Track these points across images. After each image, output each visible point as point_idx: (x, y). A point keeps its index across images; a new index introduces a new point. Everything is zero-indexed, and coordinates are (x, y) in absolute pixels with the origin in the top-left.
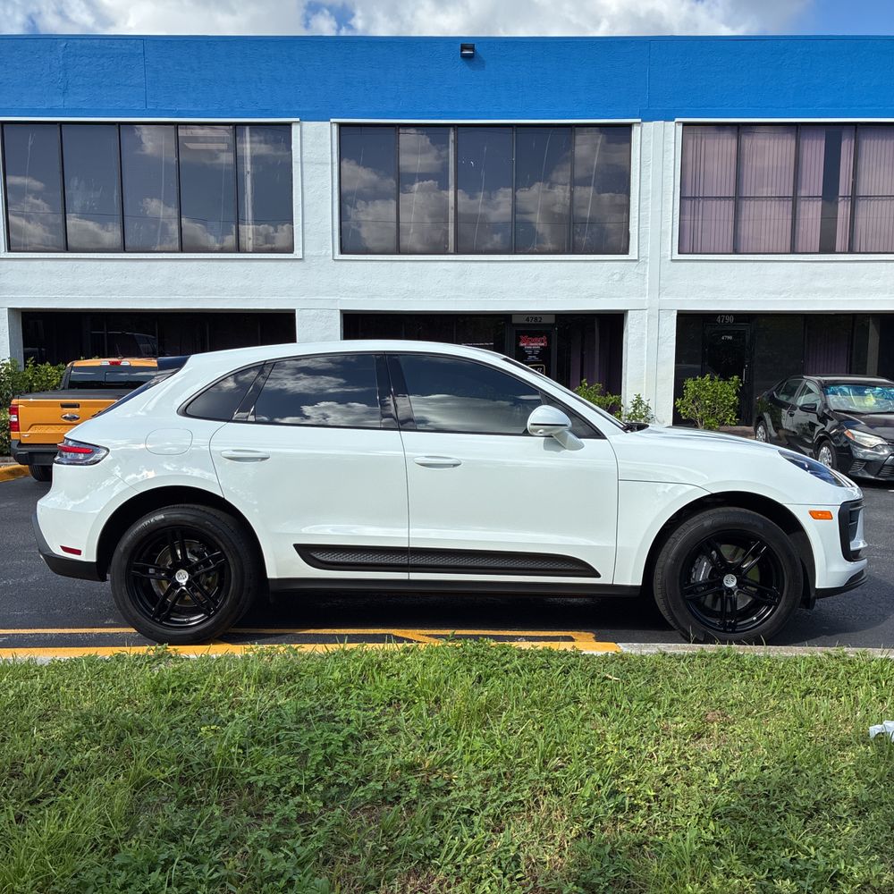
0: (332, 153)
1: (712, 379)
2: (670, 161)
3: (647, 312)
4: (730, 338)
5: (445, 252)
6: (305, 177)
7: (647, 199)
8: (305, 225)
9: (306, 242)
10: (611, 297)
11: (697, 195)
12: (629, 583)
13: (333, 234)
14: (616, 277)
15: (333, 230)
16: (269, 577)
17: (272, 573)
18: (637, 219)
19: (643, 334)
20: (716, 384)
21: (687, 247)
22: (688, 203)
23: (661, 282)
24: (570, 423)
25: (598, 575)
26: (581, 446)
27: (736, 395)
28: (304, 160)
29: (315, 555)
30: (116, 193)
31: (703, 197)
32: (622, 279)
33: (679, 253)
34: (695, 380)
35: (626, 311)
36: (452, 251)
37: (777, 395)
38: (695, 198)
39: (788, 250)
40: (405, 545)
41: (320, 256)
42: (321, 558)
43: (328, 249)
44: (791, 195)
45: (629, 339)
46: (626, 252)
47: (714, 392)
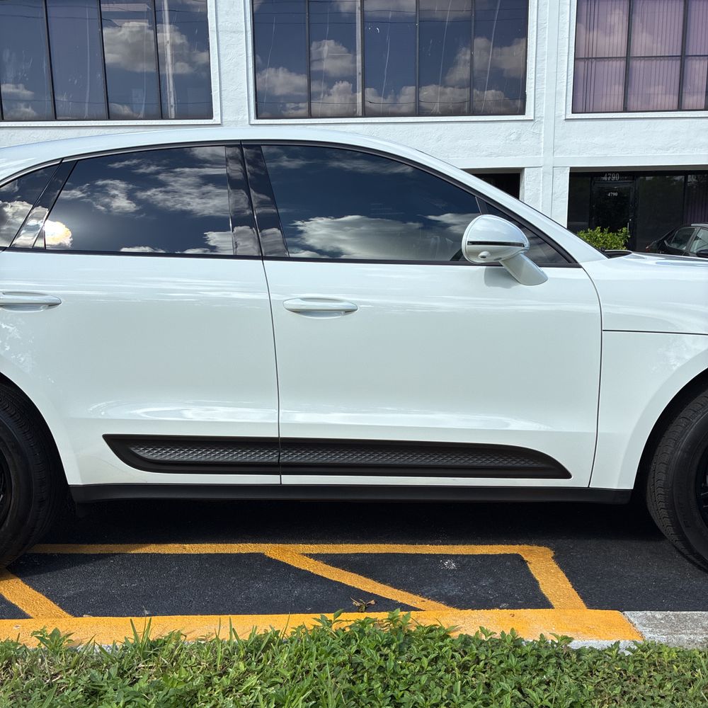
0: (245, 21)
1: (602, 231)
2: (565, 24)
3: (542, 169)
4: (616, 194)
5: (354, 115)
6: (221, 46)
7: (544, 60)
8: (223, 92)
9: (224, 108)
10: (508, 156)
11: (590, 56)
12: (614, 486)
13: (248, 100)
14: (513, 137)
15: (248, 96)
16: (69, 484)
17: (74, 478)
18: (533, 80)
19: (538, 190)
20: (606, 235)
21: (580, 107)
22: (582, 64)
23: (556, 141)
24: (527, 243)
25: (566, 475)
26: (542, 279)
27: (625, 245)
28: (219, 29)
29: (137, 451)
30: (45, 65)
31: (596, 58)
32: (518, 138)
33: (572, 113)
34: (586, 232)
35: (522, 169)
36: (361, 115)
37: (669, 243)
38: (588, 59)
39: (675, 106)
40: (273, 434)
41: (237, 121)
42: (146, 456)
43: (245, 115)
44: (679, 54)
45: (525, 195)
46: (522, 112)
47: (604, 243)
